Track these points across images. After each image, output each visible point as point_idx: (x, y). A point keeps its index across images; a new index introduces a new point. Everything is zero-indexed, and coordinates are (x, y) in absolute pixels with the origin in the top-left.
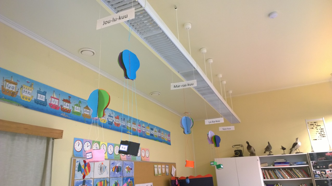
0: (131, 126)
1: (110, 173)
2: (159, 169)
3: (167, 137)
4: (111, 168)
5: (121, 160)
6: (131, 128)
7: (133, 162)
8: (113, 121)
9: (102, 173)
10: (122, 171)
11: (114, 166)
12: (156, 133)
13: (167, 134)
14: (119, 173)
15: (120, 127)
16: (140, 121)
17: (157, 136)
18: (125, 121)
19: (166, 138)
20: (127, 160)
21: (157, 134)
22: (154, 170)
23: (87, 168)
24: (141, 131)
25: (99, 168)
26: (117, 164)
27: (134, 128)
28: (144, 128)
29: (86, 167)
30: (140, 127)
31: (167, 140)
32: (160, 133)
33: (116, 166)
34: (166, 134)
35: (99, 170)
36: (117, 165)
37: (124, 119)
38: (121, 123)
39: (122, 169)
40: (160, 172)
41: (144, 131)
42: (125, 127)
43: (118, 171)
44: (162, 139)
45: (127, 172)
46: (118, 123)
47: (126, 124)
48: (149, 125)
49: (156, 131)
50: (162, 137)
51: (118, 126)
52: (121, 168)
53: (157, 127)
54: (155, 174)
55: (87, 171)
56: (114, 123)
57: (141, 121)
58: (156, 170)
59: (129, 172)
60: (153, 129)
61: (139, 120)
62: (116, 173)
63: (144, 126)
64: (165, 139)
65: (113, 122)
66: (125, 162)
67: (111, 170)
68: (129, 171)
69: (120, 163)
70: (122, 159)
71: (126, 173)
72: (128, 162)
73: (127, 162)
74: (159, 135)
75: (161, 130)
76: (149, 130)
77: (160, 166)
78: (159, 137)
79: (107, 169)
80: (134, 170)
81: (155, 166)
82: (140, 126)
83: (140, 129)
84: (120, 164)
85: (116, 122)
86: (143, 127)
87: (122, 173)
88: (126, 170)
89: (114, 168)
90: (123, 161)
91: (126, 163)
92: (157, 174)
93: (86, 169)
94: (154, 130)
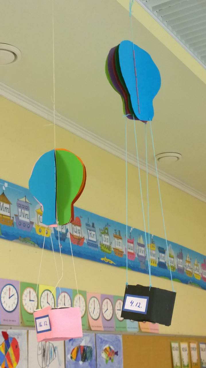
0: (111, 243)
1: (66, 362)
2: (182, 353)
3: (201, 271)
4: (69, 350)
5: (91, 330)
6: (110, 247)
7: (119, 336)
8: (67, 230)
9: (48, 363)
10: (94, 358)
11: (75, 345)
12: (172, 259)
13: (198, 262)
14: (87, 363)
15: (83, 246)
16: (132, 229)
17: (173, 268)
18: (95, 231)
19: (198, 273)
20: (105, 332)
21: (176, 263)
22: (170, 355)
23: (11, 350)
24: (136, 256)
25: (40, 352)
26: (81, 342)
27: (117, 247)
28: (143, 249)
29: (8, 348)
30: (132, 245)
31: (199, 278)
32: (181, 260)
33: (80, 347)
34: (196, 263)
35: (40, 357)
36: (83, 344)
37: (93, 226)
38: (86, 237)
39: (94, 353)
40: (186, 361)
41: (143, 255)
42: (96, 246)
43: (84, 359)
44: (188, 275)
45: (107, 361)
46: (78, 235)
47: (100, 239)
48: (154, 240)
49: (173, 254)
50: (188, 269)
51: (78, 244)
52: (91, 352)
53: (174, 246)
54: (175, 365)
55: (13, 357)
56: (69, 236)
57: (135, 230)
58: (175, 354)
59: (112, 361)
60: (163, 249)
61: (129, 228)
62: (81, 363)
63: (142, 242)
64: (195, 275)
65: (66, 233)
66: (101, 336)
67: (69, 356)
68: (110, 359)
69: (88, 339)
70: (93, 329)
71: (105, 363)
72: (108, 335)
73: (106, 335)
74: (179, 265)
75: (183, 252)
76: (154, 252)
77: (184, 345)
78: (181, 270)
79: (58, 353)
80: (122, 357)
81: (174, 345)
82: (132, 243)
83: (132, 251)
84: (90, 341)
85: (75, 234)
86: (140, 245)
87: (93, 363)
88: (104, 355)
89: (75, 351)
90: (96, 332)
91: (103, 338)
92: (179, 364)
93: (9, 354)
94: (167, 252)
